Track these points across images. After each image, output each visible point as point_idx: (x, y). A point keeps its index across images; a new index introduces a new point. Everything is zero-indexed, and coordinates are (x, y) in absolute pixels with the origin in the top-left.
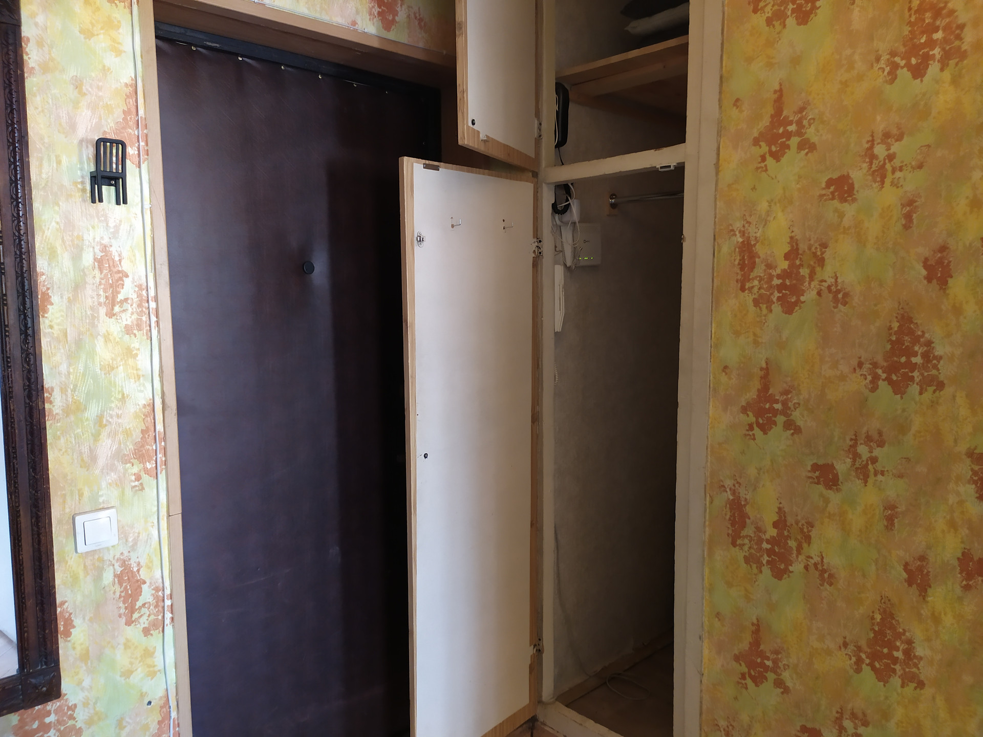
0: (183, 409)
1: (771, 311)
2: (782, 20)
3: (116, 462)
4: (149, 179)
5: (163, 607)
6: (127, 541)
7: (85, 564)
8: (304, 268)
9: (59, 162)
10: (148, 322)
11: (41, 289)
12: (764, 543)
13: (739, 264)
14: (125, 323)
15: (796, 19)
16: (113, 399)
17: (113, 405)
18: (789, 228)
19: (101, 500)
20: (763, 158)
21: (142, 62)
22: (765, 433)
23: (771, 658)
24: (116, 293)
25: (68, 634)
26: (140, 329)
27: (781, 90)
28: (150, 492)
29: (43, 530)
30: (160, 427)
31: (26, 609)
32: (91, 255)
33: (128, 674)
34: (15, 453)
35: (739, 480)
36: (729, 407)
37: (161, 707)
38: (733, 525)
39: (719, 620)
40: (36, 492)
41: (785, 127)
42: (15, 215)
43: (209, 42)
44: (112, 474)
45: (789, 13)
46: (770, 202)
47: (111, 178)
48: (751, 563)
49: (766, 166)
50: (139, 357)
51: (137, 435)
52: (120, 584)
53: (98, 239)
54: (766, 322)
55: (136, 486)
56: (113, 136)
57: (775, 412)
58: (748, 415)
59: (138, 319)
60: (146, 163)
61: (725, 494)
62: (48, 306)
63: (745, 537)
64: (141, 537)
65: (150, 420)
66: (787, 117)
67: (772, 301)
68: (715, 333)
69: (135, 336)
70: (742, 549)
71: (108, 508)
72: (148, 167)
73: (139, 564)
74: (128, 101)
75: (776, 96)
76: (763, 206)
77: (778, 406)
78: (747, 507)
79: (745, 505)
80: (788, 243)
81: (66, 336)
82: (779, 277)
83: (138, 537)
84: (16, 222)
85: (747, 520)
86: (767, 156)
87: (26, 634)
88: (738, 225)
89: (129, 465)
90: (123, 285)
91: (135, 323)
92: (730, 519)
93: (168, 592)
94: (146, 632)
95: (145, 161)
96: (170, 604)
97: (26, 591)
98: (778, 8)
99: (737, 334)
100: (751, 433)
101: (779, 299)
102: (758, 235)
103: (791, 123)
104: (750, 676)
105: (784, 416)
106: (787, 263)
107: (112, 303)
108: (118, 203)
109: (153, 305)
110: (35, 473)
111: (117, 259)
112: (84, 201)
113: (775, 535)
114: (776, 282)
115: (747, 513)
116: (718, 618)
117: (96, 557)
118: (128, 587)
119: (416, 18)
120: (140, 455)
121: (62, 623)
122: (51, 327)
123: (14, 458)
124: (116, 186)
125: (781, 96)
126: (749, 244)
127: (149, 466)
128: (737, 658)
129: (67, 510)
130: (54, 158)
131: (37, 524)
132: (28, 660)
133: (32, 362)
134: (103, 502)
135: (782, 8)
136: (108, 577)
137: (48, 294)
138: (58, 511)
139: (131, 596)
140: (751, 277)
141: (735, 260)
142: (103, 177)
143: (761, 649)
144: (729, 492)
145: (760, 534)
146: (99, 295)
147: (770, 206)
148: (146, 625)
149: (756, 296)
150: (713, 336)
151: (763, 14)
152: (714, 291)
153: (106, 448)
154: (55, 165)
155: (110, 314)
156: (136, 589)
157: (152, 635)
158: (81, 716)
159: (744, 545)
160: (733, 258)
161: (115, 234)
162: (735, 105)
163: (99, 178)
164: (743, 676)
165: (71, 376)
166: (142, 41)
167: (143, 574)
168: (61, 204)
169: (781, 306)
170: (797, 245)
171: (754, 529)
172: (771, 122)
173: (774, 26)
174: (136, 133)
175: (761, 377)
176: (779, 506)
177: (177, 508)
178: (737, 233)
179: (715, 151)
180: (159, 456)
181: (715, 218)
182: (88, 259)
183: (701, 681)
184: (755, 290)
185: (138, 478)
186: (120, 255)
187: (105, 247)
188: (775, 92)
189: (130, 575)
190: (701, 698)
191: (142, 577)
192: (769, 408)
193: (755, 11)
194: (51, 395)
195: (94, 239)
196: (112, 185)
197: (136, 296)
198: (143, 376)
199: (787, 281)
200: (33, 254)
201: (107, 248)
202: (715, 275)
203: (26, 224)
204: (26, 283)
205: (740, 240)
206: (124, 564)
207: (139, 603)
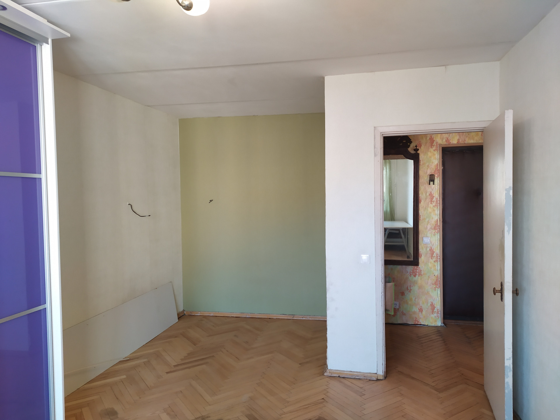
4: (439, 180)
5: (438, 258)
9: (424, 179)
11: (420, 199)
14: (433, 205)
17: (431, 219)
21: (439, 160)
28: (437, 236)
30: (439, 224)
31: (414, 250)
33: (431, 268)
37: (437, 277)
40: (417, 231)
44: (430, 231)
50: (436, 211)
51: (435, 225)
52: (430, 251)
53: (430, 190)
56: (433, 174)
59: (436, 205)
60: (438, 177)
62: (421, 202)
64: (434, 244)
65: (437, 222)
73: (434, 248)
74: (436, 167)
81: (424, 207)
90: (433, 198)
93: (439, 255)
97: (415, 247)
109: (439, 202)
111: (433, 194)
112: (428, 184)
117: (426, 245)
120: (435, 229)
121: (420, 255)
122: (421, 205)
124: (433, 182)
129: (422, 236)
131: (417, 236)
132: (415, 259)
134: (428, 236)
136: (428, 249)
139: (432, 254)
146: (429, 200)
153: (429, 227)
157: (435, 262)
158: (422, 272)
161: (433, 190)
163: (430, 181)
165: (424, 214)
166: (439, 156)
168: (424, 185)
174: (437, 172)
180: (438, 229)
182: (428, 194)
185: (434, 233)
191: (434, 251)
194: (421, 216)
197: (436, 200)
198: (436, 215)
200: (419, 194)
206: (431, 248)
207: (433, 256)
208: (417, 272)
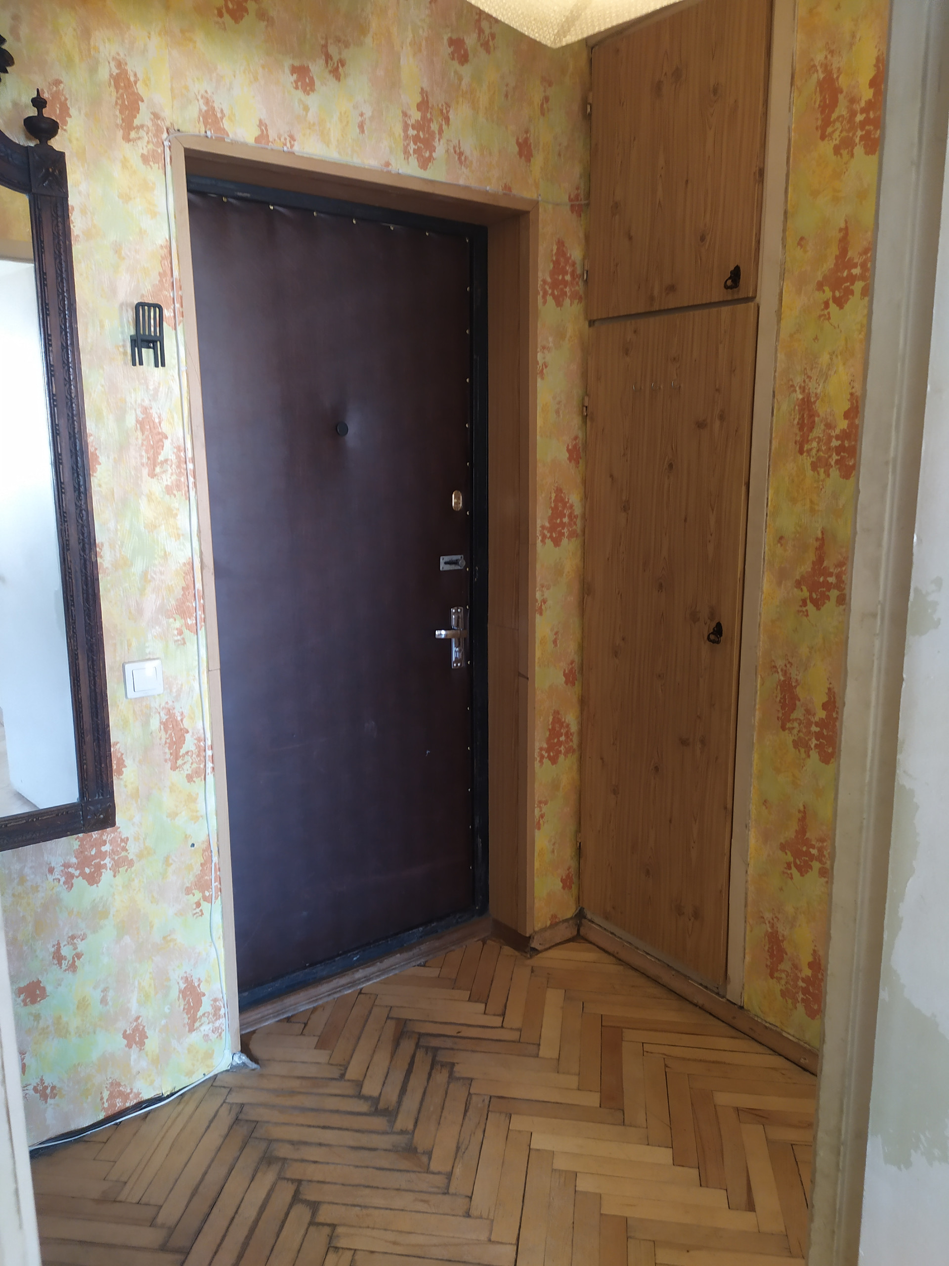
0: (220, 572)
1: (828, 476)
2: (850, 148)
3: (160, 617)
4: (185, 342)
5: (205, 757)
6: (171, 691)
7: (134, 710)
8: (338, 429)
9: (102, 326)
10: (186, 483)
11: (91, 449)
12: (813, 726)
13: (798, 423)
14: (165, 483)
15: (864, 148)
16: (156, 556)
17: (156, 562)
18: (850, 383)
19: (147, 651)
20: (826, 305)
21: (175, 223)
22: (818, 609)
23: (816, 846)
24: (156, 454)
25: (120, 773)
26: (179, 490)
27: (846, 228)
28: (191, 647)
29: (97, 674)
30: (198, 585)
31: (85, 743)
32: (134, 416)
33: (173, 815)
34: (73, 601)
35: (790, 660)
36: (784, 582)
37: (203, 850)
38: (783, 708)
39: (767, 808)
40: (92, 638)
41: (849, 271)
42: (67, 379)
43: (240, 192)
44: (157, 628)
45: (857, 140)
46: (832, 354)
47: (149, 342)
48: (800, 748)
49: (829, 313)
50: (179, 517)
51: (179, 593)
52: (166, 731)
53: (139, 401)
54: (823, 487)
55: (178, 640)
56: (150, 301)
57: (829, 586)
58: (802, 590)
59: (177, 480)
60: (181, 325)
61: (776, 675)
62: (97, 466)
63: (794, 720)
64: (183, 689)
65: (189, 577)
66: (851, 259)
67: (830, 464)
68: (772, 501)
69: (175, 496)
70: (791, 733)
71: (154, 659)
72: (183, 328)
73: (182, 714)
74: (162, 262)
75: (842, 234)
76: (825, 358)
77: (832, 580)
78: (798, 689)
79: (796, 687)
80: (849, 400)
81: (113, 495)
82: (837, 438)
83: (181, 688)
84: (68, 386)
85: (797, 702)
86: (831, 302)
87: (85, 766)
88: (798, 380)
89: (171, 620)
90: (163, 446)
91: (174, 483)
92: (780, 702)
93: (209, 743)
94: (190, 778)
95: (180, 322)
96: (211, 755)
97: (84, 727)
98: (846, 134)
99: (794, 501)
100: (804, 609)
101: (837, 462)
102: (818, 391)
103: (855, 266)
104: (796, 866)
105: (838, 590)
106: (846, 422)
107: (154, 463)
108: (156, 366)
109: (190, 466)
110: (90, 620)
111: (157, 420)
112: (125, 364)
113: (824, 717)
114: (835, 443)
115: (797, 695)
116: (765, 806)
117: (144, 704)
118: (173, 735)
119: (455, 152)
120: (182, 611)
121: (115, 762)
122: (100, 486)
123: (72, 605)
124: (155, 348)
125: (846, 234)
126: (809, 401)
127: (189, 622)
128: (783, 847)
129: (118, 659)
130: (98, 323)
131: (93, 667)
132: (87, 789)
133: (84, 518)
134: (150, 653)
135: (851, 135)
136: (155, 724)
137: (96, 454)
138: (111, 657)
139: (175, 743)
140: (810, 438)
141: (794, 419)
142: (143, 341)
143: (807, 836)
144: (780, 673)
145: (810, 717)
146: (141, 456)
147: (831, 359)
148: (189, 772)
149: (814, 460)
150: (769, 504)
151: (831, 141)
152: (772, 454)
153: (151, 603)
154: (99, 329)
155: (152, 475)
156: (180, 738)
157: (194, 782)
158: (133, 849)
159: (793, 728)
160: (793, 417)
161: (155, 397)
162: (799, 244)
163: (139, 342)
164: (789, 866)
165: (119, 533)
166: (175, 201)
167: (186, 724)
168: (105, 367)
169: (839, 470)
170: (857, 402)
171: (804, 712)
172: (836, 265)
173: (841, 155)
174: (172, 295)
175: (816, 549)
176: (828, 686)
177: (216, 664)
178: (797, 389)
179: (777, 297)
180: (199, 613)
181: (775, 371)
182: (130, 421)
183: (747, 872)
184: (814, 452)
185: (180, 633)
186: (159, 417)
187: (146, 409)
188: (841, 230)
189: (174, 724)
190: (747, 889)
191: (186, 726)
192: (823, 581)
193: (823, 138)
194: (101, 550)
195: (136, 402)
196: (150, 347)
197: (175, 458)
198: (183, 535)
199: (846, 442)
200: (84, 416)
201: (148, 411)
202: (774, 436)
203: (76, 387)
204: (78, 444)
205: (800, 397)
206: (169, 712)
207: (182, 751)
208: (103, 855)
